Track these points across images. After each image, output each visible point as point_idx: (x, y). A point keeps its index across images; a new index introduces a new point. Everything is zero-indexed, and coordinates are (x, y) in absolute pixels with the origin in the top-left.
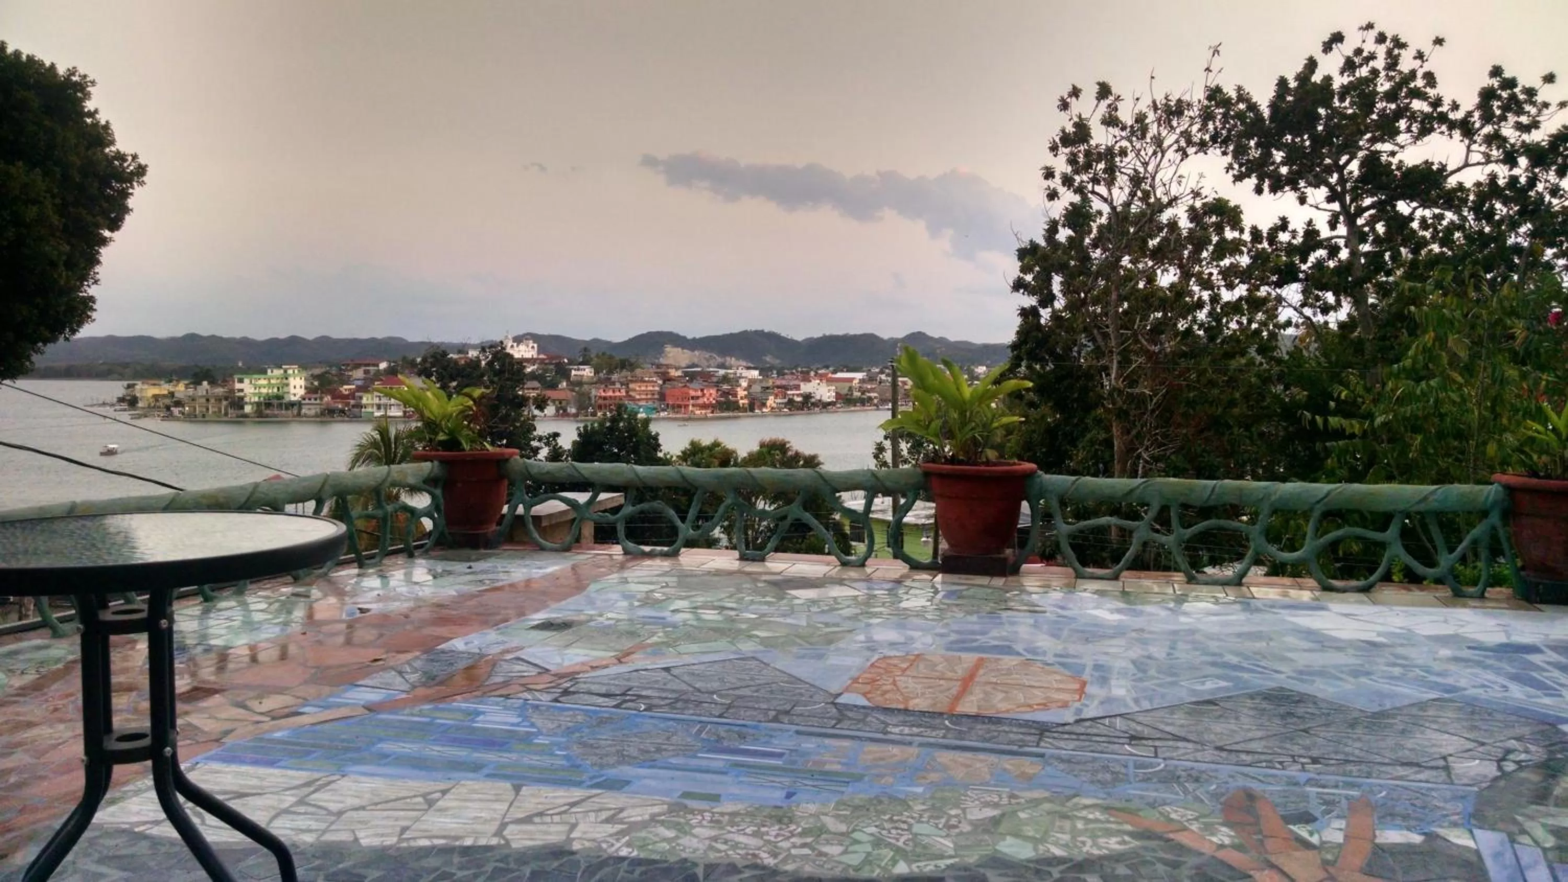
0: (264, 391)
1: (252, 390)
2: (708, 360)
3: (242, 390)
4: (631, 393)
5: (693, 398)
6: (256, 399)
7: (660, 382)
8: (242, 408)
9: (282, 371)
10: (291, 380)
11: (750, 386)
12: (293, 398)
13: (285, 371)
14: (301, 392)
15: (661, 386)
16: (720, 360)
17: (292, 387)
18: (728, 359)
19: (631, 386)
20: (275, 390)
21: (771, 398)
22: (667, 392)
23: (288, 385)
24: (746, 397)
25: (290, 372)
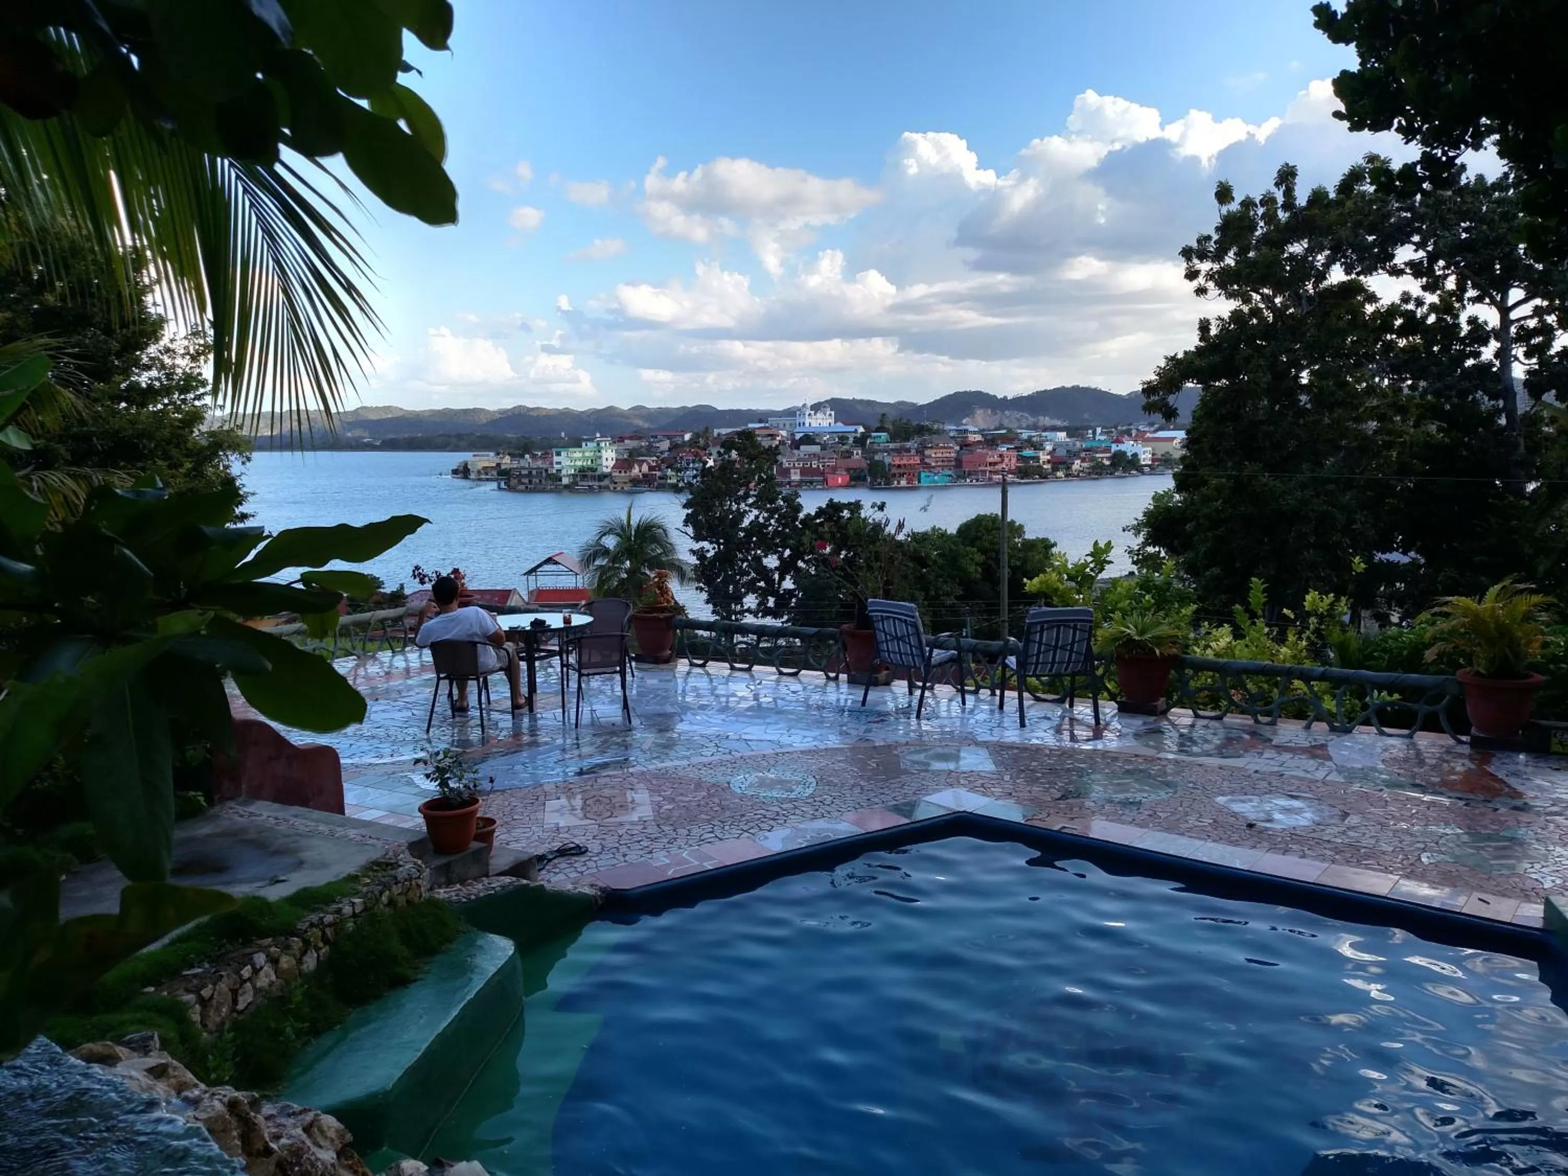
0: (579, 463)
1: (568, 463)
2: (1018, 420)
3: (559, 463)
4: (927, 460)
5: (991, 464)
6: (573, 471)
7: (958, 448)
8: (560, 480)
9: (595, 445)
10: (603, 452)
11: (1054, 450)
12: (605, 470)
13: (598, 445)
14: (611, 463)
15: (958, 452)
16: (1032, 420)
17: (604, 459)
18: (1041, 418)
19: (927, 452)
20: (589, 463)
21: (1078, 462)
22: (964, 458)
23: (600, 457)
24: (1049, 462)
25: (603, 444)
